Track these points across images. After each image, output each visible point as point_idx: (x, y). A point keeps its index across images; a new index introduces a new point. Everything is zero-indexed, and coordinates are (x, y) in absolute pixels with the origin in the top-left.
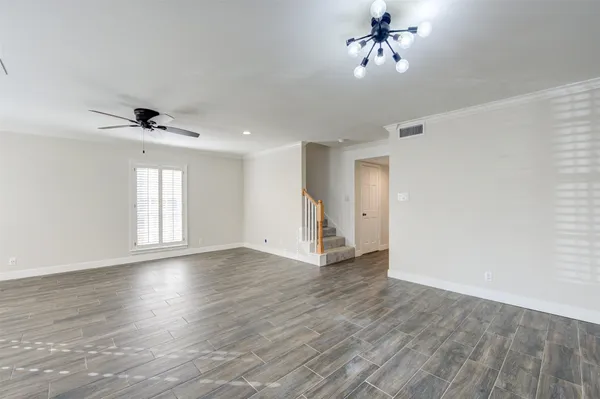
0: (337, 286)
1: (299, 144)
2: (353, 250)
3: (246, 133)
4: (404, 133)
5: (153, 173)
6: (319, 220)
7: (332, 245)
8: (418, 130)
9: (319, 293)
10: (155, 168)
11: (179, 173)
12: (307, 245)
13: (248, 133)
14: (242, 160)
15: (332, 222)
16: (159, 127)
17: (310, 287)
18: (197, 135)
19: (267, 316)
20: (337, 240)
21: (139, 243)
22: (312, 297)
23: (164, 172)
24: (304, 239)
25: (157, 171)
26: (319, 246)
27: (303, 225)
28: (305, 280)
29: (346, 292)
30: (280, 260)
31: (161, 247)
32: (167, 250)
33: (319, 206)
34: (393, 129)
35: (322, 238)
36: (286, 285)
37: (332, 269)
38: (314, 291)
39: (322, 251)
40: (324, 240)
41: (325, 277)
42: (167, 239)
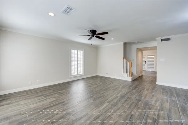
1: (123, 43)
2: (136, 76)
4: (163, 40)
8: (169, 39)
10: (76, 50)
11: (82, 52)
12: (126, 75)
14: (97, 48)
21: (72, 74)
23: (78, 51)
24: (124, 73)
31: (77, 76)
33: (130, 62)
34: (159, 39)
39: (131, 76)
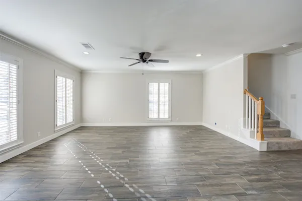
0: (276, 175)
1: (242, 56)
3: (199, 55)
5: (156, 85)
6: (260, 113)
7: (274, 135)
9: (253, 177)
11: (167, 84)
12: (247, 132)
13: (200, 55)
14: (202, 74)
15: (276, 115)
16: (149, 61)
17: (244, 168)
18: (167, 61)
19: (198, 183)
20: (280, 131)
21: (150, 117)
22: (244, 181)
23: (161, 84)
24: (245, 127)
25: (157, 84)
26: (259, 134)
27: (244, 116)
28: (240, 160)
29: (288, 186)
30: (225, 138)
31: (159, 120)
32: (162, 122)
33: (260, 102)
35: (262, 128)
36: (223, 161)
37: (272, 156)
38: (247, 174)
39: (262, 138)
40: (265, 130)
41: (263, 163)
42: (161, 117)
